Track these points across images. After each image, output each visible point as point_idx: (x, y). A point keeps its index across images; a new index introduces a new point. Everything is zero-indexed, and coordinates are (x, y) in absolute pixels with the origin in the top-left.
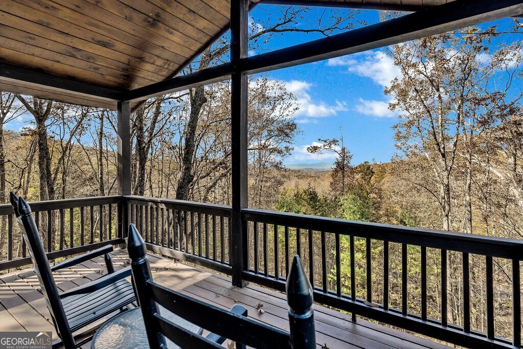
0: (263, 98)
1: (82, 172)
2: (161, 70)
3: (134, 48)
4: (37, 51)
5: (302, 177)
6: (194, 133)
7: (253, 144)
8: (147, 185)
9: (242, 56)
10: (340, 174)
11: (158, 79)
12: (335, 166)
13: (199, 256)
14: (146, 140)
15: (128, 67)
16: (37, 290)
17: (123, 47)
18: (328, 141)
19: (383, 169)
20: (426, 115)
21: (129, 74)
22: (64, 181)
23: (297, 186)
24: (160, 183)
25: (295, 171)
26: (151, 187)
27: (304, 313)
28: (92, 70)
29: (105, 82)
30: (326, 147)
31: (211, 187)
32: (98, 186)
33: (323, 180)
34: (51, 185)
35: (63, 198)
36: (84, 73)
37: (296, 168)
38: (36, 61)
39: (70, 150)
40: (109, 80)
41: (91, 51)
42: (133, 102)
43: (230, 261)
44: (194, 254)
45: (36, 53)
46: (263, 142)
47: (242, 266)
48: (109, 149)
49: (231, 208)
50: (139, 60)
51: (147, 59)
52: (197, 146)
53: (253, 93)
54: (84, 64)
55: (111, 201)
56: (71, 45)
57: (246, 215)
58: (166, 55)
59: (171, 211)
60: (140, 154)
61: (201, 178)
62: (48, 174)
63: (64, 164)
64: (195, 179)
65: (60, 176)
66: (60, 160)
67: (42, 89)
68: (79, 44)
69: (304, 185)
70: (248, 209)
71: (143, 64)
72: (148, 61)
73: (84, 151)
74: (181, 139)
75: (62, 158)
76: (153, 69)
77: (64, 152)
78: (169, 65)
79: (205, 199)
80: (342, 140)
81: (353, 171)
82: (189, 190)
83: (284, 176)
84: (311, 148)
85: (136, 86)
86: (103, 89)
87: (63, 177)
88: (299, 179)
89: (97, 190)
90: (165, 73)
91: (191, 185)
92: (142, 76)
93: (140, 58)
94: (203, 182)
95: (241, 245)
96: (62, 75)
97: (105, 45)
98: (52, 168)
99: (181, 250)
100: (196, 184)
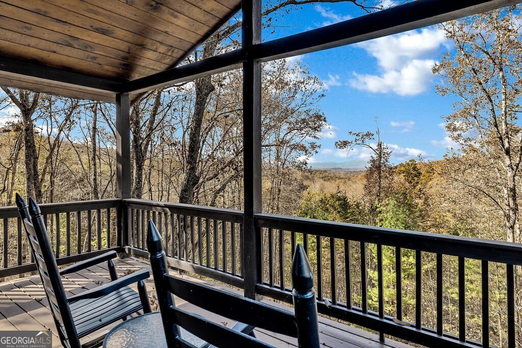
0: (281, 84)
1: (72, 172)
2: (164, 58)
3: (134, 34)
4: (33, 42)
5: (329, 179)
6: (200, 127)
7: (270, 139)
8: (146, 188)
9: (255, 42)
10: (376, 175)
11: (160, 68)
12: (369, 165)
13: (208, 267)
14: (144, 135)
15: (128, 56)
16: (35, 299)
17: (124, 34)
18: (361, 135)
19: (431, 168)
20: (485, 101)
21: (128, 63)
22: (52, 183)
23: (322, 190)
24: (160, 185)
25: (321, 172)
26: (150, 190)
27: (306, 294)
28: (89, 59)
29: (103, 72)
30: (358, 142)
31: (220, 190)
32: (90, 189)
33: (355, 182)
34: (38, 187)
35: (52, 202)
36: (81, 63)
37: (322, 168)
38: (32, 52)
39: (59, 147)
40: (107, 71)
41: (89, 39)
42: (133, 94)
43: (242, 273)
44: (201, 265)
45: (33, 44)
46: (282, 136)
47: (255, 278)
48: (101, 147)
49: (243, 212)
50: (139, 47)
51: (149, 46)
52: (203, 142)
53: (269, 78)
54: (81, 54)
55: (108, 205)
56: (69, 34)
57: (259, 221)
58: (170, 41)
59: (175, 216)
60: (136, 152)
61: (208, 180)
62: (35, 175)
63: (52, 164)
64: (201, 180)
65: (47, 177)
66: (47, 159)
67: (37, 81)
68: (76, 32)
69: (331, 188)
70: (263, 215)
71: (144, 51)
72: (150, 48)
73: (73, 149)
74: (184, 134)
75: (50, 157)
76: (156, 57)
77: (52, 150)
78: (173, 52)
79: (213, 204)
80: (378, 133)
81: (391, 171)
82: (194, 193)
83: (307, 178)
84: (340, 143)
85: (136, 76)
86: (101, 80)
87: (51, 178)
88: (325, 180)
89: (88, 194)
90: (168, 61)
91: (197, 188)
92: (143, 64)
93: (141, 45)
94: (209, 185)
95: (255, 254)
96: (56, 66)
97: (103, 32)
98: (40, 168)
99: (187, 261)
100: (202, 187)
